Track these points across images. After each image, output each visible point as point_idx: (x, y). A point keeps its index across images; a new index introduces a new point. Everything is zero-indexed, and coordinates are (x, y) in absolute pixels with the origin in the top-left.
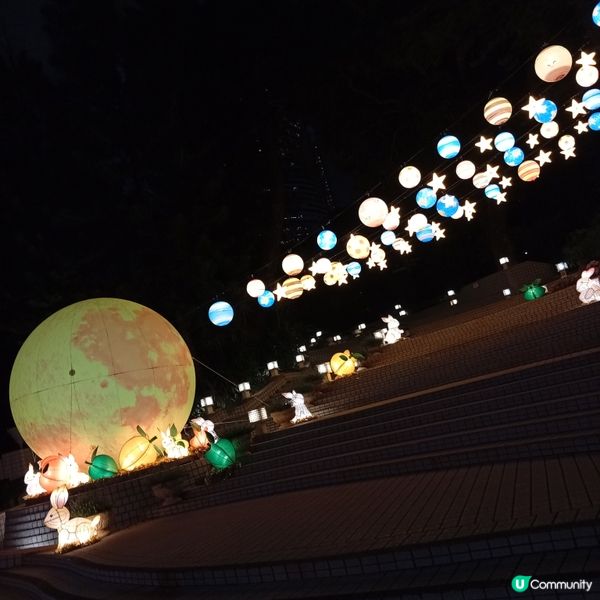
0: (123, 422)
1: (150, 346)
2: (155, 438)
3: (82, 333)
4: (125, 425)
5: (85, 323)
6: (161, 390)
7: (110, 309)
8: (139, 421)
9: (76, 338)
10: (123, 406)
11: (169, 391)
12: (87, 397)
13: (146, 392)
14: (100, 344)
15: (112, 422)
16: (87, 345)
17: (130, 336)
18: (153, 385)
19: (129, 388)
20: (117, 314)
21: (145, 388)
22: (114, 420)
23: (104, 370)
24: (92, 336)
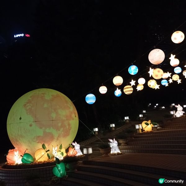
0: (38, 141)
1: (53, 111)
2: (49, 150)
3: (28, 103)
4: (38, 143)
5: (31, 98)
6: (55, 130)
7: (42, 94)
8: (44, 142)
9: (25, 105)
10: (37, 135)
11: (59, 130)
12: (24, 130)
13: (48, 130)
14: (33, 108)
15: (33, 141)
16: (28, 108)
17: (45, 106)
18: (52, 128)
19: (41, 128)
20: (44, 96)
21: (48, 128)
22: (34, 140)
23: (32, 119)
24: (31, 104)
